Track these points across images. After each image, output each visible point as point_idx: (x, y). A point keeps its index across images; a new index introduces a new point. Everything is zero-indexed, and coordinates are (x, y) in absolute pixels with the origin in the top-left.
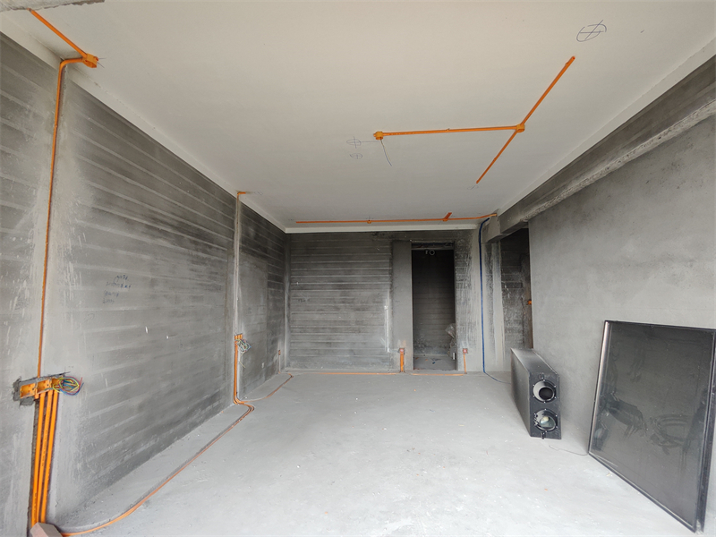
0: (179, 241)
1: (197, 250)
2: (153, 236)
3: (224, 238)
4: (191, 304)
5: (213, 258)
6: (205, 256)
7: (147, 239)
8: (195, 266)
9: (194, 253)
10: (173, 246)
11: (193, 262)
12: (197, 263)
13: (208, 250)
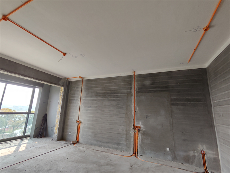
0: (104, 97)
1: (111, 97)
2: (96, 97)
3: (125, 91)
4: (108, 112)
5: (118, 98)
6: (114, 98)
7: (95, 98)
8: (110, 102)
9: (110, 98)
10: (102, 98)
11: (110, 101)
12: (111, 101)
13: (116, 96)
